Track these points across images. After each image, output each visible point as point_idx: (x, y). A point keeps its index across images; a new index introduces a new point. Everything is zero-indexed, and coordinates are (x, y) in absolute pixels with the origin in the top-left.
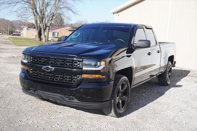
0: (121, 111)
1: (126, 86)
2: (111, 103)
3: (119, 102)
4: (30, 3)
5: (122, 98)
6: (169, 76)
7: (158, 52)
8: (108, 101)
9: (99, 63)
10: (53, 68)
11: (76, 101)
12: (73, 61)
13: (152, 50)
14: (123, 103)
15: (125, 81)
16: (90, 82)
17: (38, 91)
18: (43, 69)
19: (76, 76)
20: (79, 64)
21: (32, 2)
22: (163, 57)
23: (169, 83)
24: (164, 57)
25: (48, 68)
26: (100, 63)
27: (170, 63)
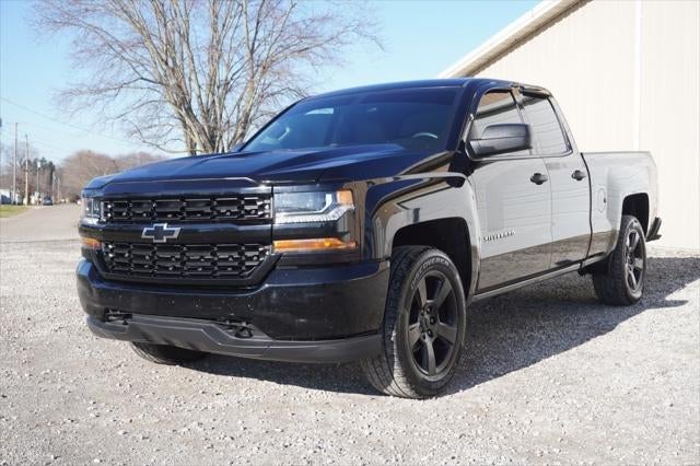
0: (433, 375)
1: (447, 286)
2: (386, 343)
3: (420, 343)
4: (167, 85)
5: (435, 329)
6: (636, 271)
7: (578, 176)
8: (375, 332)
9: (329, 198)
10: (177, 229)
11: (260, 338)
12: (241, 197)
13: (549, 167)
14: (441, 347)
15: (439, 266)
16: (302, 267)
17: (135, 316)
18: (144, 236)
19: (256, 249)
20: (262, 207)
21: (172, 82)
22: (598, 196)
23: (637, 295)
24: (602, 195)
25: (159, 233)
26: (335, 198)
27: (634, 222)
